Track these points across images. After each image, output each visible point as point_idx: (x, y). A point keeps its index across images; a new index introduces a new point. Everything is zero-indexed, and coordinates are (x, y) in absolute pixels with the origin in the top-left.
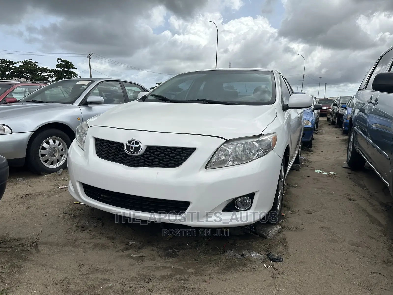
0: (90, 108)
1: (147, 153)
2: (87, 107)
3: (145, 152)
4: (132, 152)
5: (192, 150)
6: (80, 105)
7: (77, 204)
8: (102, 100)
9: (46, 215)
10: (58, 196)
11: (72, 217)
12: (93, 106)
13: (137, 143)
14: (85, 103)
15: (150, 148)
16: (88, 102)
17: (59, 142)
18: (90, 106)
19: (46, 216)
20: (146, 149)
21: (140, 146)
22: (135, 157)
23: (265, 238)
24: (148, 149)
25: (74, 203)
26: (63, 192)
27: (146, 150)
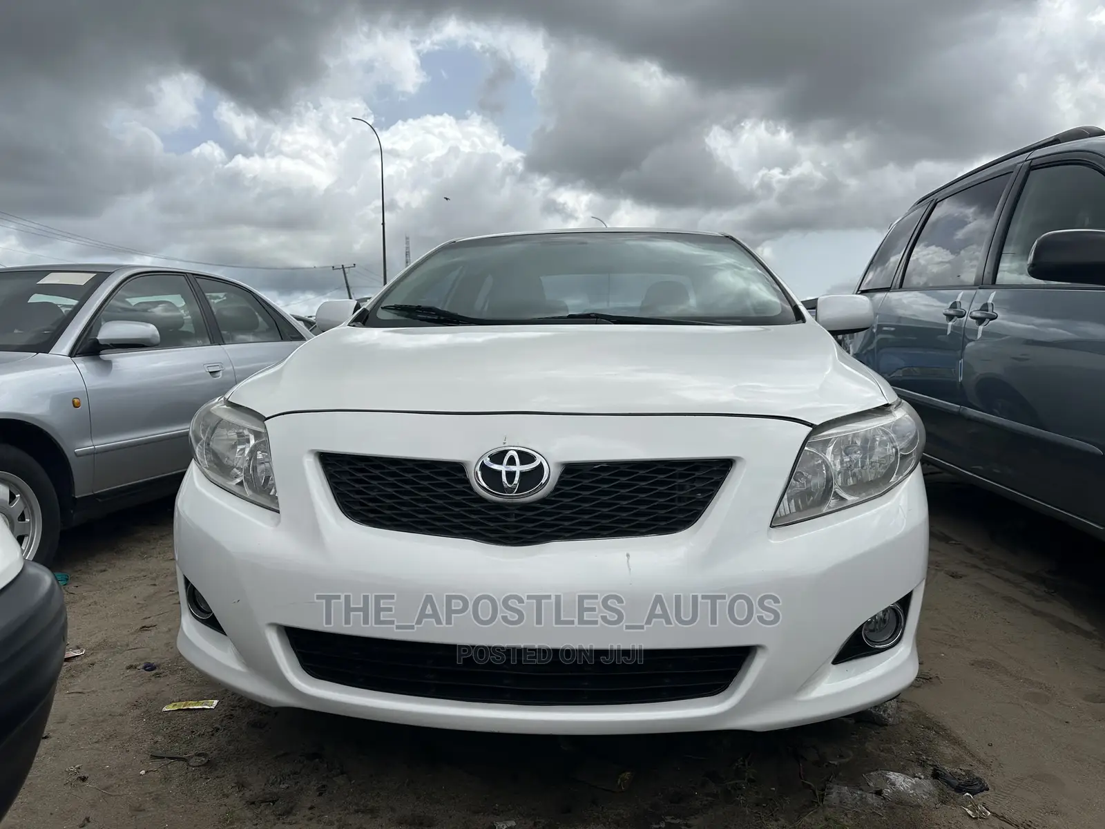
0: (108, 364)
1: (567, 489)
2: (94, 360)
3: (556, 489)
4: (511, 490)
5: (724, 466)
6: (72, 354)
7: (183, 714)
8: (154, 336)
9: (84, 779)
10: (73, 695)
11: (201, 768)
12: (117, 357)
13: (526, 457)
14: (89, 348)
15: (572, 471)
16: (101, 343)
17: (10, 492)
18: (106, 356)
19: (87, 784)
20: (560, 477)
21: (541, 466)
22: (518, 509)
23: (876, 724)
24: (568, 477)
25: (165, 709)
26: (83, 676)
27: (561, 482)
